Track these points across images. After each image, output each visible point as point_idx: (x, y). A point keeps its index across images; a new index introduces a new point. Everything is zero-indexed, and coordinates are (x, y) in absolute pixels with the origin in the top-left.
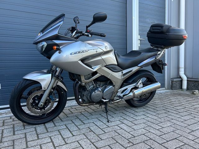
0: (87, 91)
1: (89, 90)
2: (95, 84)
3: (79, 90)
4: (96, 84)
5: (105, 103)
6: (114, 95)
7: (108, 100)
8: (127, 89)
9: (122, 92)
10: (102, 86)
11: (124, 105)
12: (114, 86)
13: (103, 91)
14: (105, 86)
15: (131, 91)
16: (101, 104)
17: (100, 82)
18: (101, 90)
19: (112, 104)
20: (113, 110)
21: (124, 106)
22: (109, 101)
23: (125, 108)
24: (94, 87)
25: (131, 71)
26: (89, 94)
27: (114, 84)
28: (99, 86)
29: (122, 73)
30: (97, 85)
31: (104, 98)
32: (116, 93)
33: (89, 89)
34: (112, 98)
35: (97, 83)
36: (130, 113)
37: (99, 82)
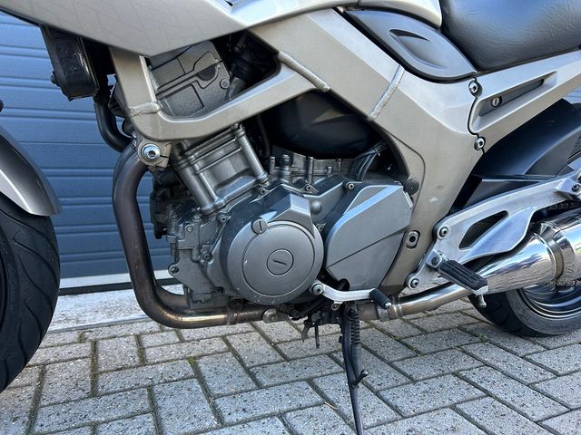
0: (205, 217)
1: (217, 209)
2: (266, 168)
3: (161, 218)
4: (273, 170)
5: (345, 314)
6: (408, 256)
7: (363, 294)
8: (503, 215)
9: (468, 241)
10: (321, 189)
11: (456, 322)
12: (412, 189)
13: (325, 222)
14: (344, 188)
15: (534, 229)
16: (315, 317)
17: (307, 152)
18: (314, 212)
19: (391, 317)
20: (394, 352)
21: (460, 327)
22: (375, 301)
23: (465, 339)
24: (255, 190)
25: (540, 83)
26: (214, 242)
27: (414, 172)
28: (299, 184)
29: (478, 91)
30: (280, 175)
31: (336, 273)
32: (423, 241)
33: (219, 201)
34: (395, 279)
35: (280, 163)
36: (509, 377)
37: (299, 160)
